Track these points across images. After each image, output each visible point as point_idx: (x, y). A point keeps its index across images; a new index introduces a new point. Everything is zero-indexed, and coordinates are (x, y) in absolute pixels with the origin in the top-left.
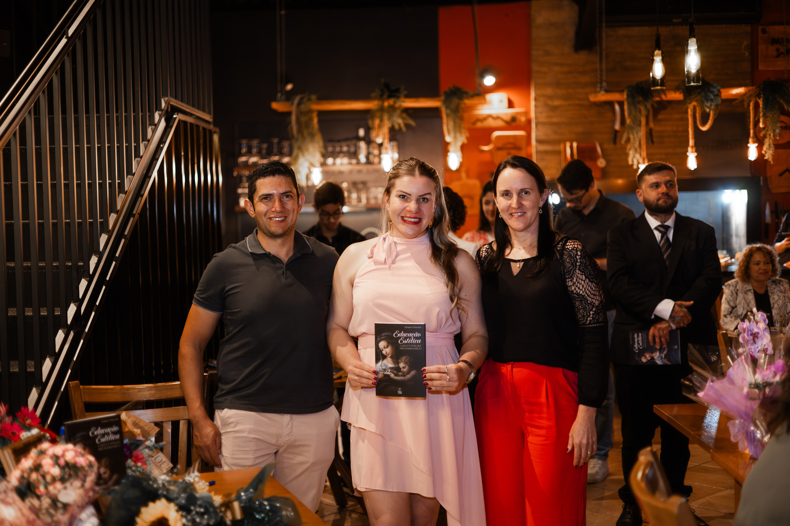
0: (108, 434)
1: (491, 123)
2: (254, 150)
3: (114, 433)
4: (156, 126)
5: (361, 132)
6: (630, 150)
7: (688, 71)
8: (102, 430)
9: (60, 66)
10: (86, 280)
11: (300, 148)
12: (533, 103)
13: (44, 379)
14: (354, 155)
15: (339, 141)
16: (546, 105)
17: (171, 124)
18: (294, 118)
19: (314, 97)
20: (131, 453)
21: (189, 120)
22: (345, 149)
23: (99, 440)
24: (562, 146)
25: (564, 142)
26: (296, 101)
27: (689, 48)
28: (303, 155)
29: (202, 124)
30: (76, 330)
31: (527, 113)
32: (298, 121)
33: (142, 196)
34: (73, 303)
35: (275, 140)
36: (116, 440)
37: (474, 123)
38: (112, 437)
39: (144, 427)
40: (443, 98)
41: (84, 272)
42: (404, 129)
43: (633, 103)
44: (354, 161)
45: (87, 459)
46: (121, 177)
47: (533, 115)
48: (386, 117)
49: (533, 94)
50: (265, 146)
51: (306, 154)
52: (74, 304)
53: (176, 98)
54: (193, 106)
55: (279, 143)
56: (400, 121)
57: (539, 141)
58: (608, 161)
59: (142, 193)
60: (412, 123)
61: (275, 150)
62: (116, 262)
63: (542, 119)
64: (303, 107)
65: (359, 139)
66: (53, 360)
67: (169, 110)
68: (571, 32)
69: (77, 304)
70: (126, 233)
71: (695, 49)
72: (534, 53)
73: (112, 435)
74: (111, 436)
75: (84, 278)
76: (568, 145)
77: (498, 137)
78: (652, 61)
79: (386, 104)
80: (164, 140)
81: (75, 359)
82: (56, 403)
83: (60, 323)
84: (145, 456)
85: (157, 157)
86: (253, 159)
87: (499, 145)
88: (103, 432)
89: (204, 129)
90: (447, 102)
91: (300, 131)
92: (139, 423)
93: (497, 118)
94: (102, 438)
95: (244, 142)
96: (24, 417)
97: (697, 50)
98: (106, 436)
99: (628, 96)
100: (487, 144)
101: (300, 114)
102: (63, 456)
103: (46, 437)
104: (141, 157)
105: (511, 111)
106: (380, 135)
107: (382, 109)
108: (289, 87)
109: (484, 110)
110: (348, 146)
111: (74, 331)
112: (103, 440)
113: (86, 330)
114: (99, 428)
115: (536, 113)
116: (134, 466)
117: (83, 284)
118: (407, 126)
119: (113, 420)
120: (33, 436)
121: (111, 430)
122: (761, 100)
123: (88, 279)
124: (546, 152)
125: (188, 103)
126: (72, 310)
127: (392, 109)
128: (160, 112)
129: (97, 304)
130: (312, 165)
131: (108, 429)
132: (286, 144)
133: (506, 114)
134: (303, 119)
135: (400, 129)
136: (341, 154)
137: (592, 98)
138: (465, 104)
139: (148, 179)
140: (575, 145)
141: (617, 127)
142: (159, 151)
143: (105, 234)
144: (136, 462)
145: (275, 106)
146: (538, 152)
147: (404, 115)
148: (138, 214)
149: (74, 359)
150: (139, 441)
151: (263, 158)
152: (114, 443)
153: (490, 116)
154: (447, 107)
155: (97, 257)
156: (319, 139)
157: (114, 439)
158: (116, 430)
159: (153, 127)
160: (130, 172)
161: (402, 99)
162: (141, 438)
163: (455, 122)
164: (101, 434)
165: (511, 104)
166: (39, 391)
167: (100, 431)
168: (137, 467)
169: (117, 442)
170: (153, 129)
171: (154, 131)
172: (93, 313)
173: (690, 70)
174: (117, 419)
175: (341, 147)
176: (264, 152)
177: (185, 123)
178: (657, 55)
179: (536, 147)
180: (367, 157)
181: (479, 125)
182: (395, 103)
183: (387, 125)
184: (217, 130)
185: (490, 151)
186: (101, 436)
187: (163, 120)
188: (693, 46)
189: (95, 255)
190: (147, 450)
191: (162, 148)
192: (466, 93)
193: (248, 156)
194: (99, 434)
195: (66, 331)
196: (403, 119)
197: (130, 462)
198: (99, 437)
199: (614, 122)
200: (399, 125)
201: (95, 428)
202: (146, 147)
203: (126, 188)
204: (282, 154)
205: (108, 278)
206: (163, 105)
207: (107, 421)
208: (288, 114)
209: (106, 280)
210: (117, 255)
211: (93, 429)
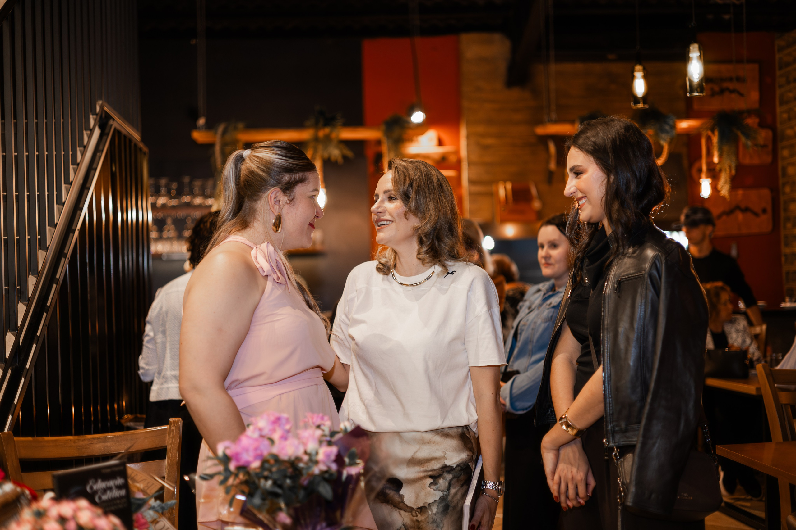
0: (110, 489)
2: (163, 191)
3: (119, 487)
4: (92, 131)
7: (690, 81)
8: (104, 483)
10: (24, 304)
12: (463, 143)
16: (478, 144)
17: (107, 131)
18: (217, 149)
19: (241, 125)
21: (123, 132)
23: (100, 498)
24: (494, 188)
25: (498, 182)
26: (221, 128)
27: (691, 55)
29: (134, 140)
30: (15, 366)
31: (457, 152)
33: (81, 209)
34: (10, 331)
35: (186, 180)
36: (121, 498)
38: (116, 493)
40: (383, 127)
41: (21, 295)
42: (340, 160)
45: (111, 522)
47: (464, 153)
48: (320, 147)
49: (463, 132)
52: (12, 334)
53: (108, 103)
55: (191, 183)
56: (337, 152)
57: (471, 182)
58: (544, 204)
59: (81, 206)
60: (349, 153)
61: (187, 189)
62: (57, 284)
63: (475, 158)
64: (228, 137)
67: (103, 115)
68: (502, 67)
69: (15, 333)
70: (66, 251)
71: (698, 57)
72: (464, 89)
73: (116, 491)
74: (114, 491)
75: (21, 302)
76: (502, 185)
78: (633, 78)
79: (321, 134)
80: (101, 148)
84: (149, 520)
85: (94, 166)
86: (162, 201)
88: (105, 486)
89: (136, 145)
90: (388, 133)
93: (428, 156)
97: (699, 57)
98: (108, 492)
101: (224, 145)
102: (74, 517)
103: (25, 494)
104: (78, 165)
105: (441, 149)
107: (316, 139)
108: (201, 121)
109: (412, 149)
111: (12, 367)
112: (104, 497)
113: (28, 366)
114: (99, 481)
115: (467, 153)
117: (22, 308)
118: (345, 157)
119: (116, 469)
120: (5, 494)
121: (114, 484)
122: (716, 133)
123: (26, 302)
126: (10, 339)
127: (327, 139)
128: (95, 117)
129: (38, 334)
131: (111, 482)
132: (197, 184)
133: (436, 153)
134: (227, 150)
135: (336, 161)
137: (540, 130)
139: (86, 191)
140: (509, 186)
141: (553, 166)
142: (96, 160)
143: (42, 250)
144: (139, 528)
145: (197, 136)
146: (471, 194)
147: (342, 147)
148: (78, 230)
149: (15, 402)
150: (140, 500)
151: (171, 198)
152: (118, 501)
153: (419, 155)
154: (387, 137)
155: (35, 277)
157: (119, 494)
158: (120, 483)
159: (89, 132)
160: (67, 180)
161: (339, 128)
162: (140, 495)
164: (101, 488)
165: (440, 143)
167: (100, 485)
169: (123, 499)
170: (89, 134)
171: (90, 137)
172: (34, 346)
173: (692, 79)
174: (122, 468)
176: (173, 192)
178: (639, 71)
179: (468, 188)
182: (331, 132)
183: (322, 156)
184: (145, 149)
186: (104, 491)
187: (98, 126)
188: (695, 54)
189: (32, 275)
190: (151, 512)
191: (100, 157)
193: (155, 196)
194: (99, 489)
195: (4, 366)
196: (340, 150)
198: (99, 493)
199: (548, 162)
200: (335, 156)
201: (94, 481)
202: (83, 154)
203: (64, 200)
204: (192, 194)
205: (48, 304)
206: (98, 109)
207: (108, 471)
208: (210, 146)
209: (47, 306)
210: (58, 277)
211: (91, 482)
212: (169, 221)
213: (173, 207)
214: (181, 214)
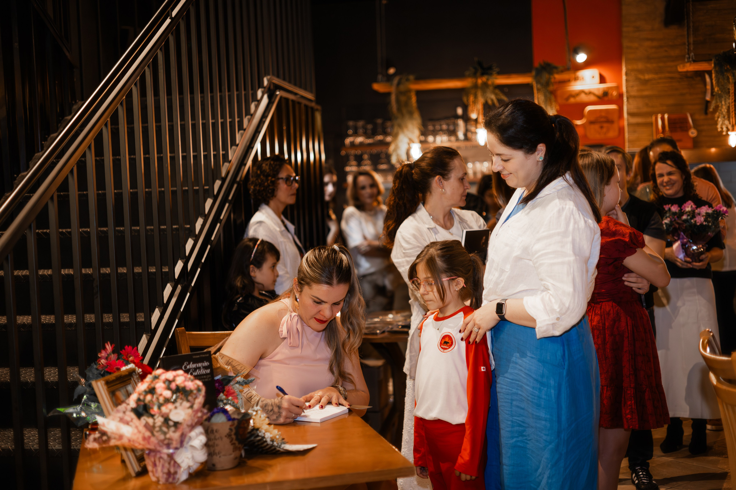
0: (199, 368)
1: (584, 98)
2: (361, 131)
3: (205, 368)
4: (259, 102)
5: (460, 111)
6: (718, 118)
8: (194, 365)
9: (164, 44)
10: (193, 240)
11: (400, 126)
12: (624, 78)
13: (153, 327)
14: (452, 133)
15: (439, 119)
16: (637, 79)
17: (273, 100)
18: (393, 98)
19: (411, 77)
20: (224, 388)
21: (291, 97)
22: (444, 127)
24: (653, 118)
25: (656, 114)
26: (395, 82)
28: (403, 132)
29: (304, 102)
30: (184, 285)
31: (618, 88)
32: (398, 101)
33: (245, 165)
34: (180, 259)
35: (379, 121)
36: (206, 374)
37: (568, 99)
39: (236, 367)
40: (534, 73)
41: (191, 233)
43: (721, 72)
44: (453, 138)
46: (225, 148)
47: (624, 89)
48: (479, 94)
49: (624, 69)
50: (370, 127)
51: (405, 131)
52: (181, 261)
53: (278, 77)
54: (295, 84)
55: (383, 123)
56: (493, 97)
57: (630, 114)
58: (699, 131)
59: (245, 162)
61: (380, 130)
62: (220, 223)
63: (633, 93)
64: (402, 88)
65: (457, 117)
66: (162, 310)
67: (272, 87)
68: (661, 7)
69: (184, 260)
70: (230, 198)
72: (625, 29)
73: (203, 370)
75: (191, 238)
76: (659, 116)
77: (591, 112)
79: (480, 81)
80: (266, 114)
81: (182, 310)
82: (165, 349)
83: (169, 277)
84: (236, 391)
85: (259, 130)
86: (360, 139)
87: (592, 119)
88: (195, 367)
89: (306, 106)
90: (537, 77)
91: (399, 109)
92: (232, 363)
93: (590, 93)
94: (194, 371)
95: (351, 123)
96: (127, 355)
98: (198, 370)
99: (715, 64)
100: (580, 118)
101: (400, 93)
104: (245, 130)
105: (603, 86)
106: (474, 111)
107: (475, 86)
108: (392, 71)
109: (576, 87)
110: (448, 125)
111: (182, 285)
112: (195, 374)
113: (193, 285)
114: (191, 363)
115: (627, 88)
116: (225, 399)
117: (190, 243)
118: (499, 101)
119: (204, 356)
121: (202, 365)
123: (194, 238)
124: (638, 124)
125: (290, 82)
126: (179, 266)
127: (485, 85)
128: (263, 89)
129: (203, 261)
130: (411, 141)
131: (200, 364)
132: (389, 124)
133: (598, 89)
134: (403, 98)
135: (493, 104)
136: (441, 132)
137: (681, 69)
138: (555, 78)
139: (250, 150)
140: (666, 116)
141: (708, 98)
142: (262, 125)
143: (210, 198)
144: (227, 396)
145: (376, 87)
146: (629, 125)
147: (497, 91)
148: (242, 180)
150: (230, 377)
151: (368, 137)
152: (205, 377)
153: (583, 92)
154: (538, 82)
155: (203, 219)
156: (417, 116)
157: (205, 373)
158: (207, 365)
159: (256, 103)
160: (234, 143)
161: (495, 76)
162: (231, 374)
163: (545, 96)
164: (193, 368)
165: (602, 80)
166: (149, 337)
167: (192, 366)
168: (228, 400)
169: (208, 376)
170: (256, 105)
171: (257, 107)
172: (199, 270)
174: (208, 355)
175: (441, 125)
176: (369, 132)
177: (287, 100)
179: (628, 120)
180: (465, 135)
181: (572, 100)
182: (488, 79)
183: (481, 100)
184: (319, 107)
185: (583, 125)
186: (193, 370)
187: (266, 96)
189: (201, 217)
190: (237, 385)
191: (264, 122)
192: (556, 68)
193: (354, 136)
194: (191, 368)
195: (173, 285)
196: (496, 94)
197: (222, 396)
198: (191, 371)
199: (705, 93)
200: (492, 100)
201: (187, 363)
202: (250, 121)
203: (230, 158)
204: (385, 133)
205: (213, 238)
206: (266, 83)
207: (198, 356)
208: (388, 94)
209: (211, 240)
210: (222, 217)
211: (185, 363)
212: (366, 157)
213: (369, 145)
214: (375, 150)
